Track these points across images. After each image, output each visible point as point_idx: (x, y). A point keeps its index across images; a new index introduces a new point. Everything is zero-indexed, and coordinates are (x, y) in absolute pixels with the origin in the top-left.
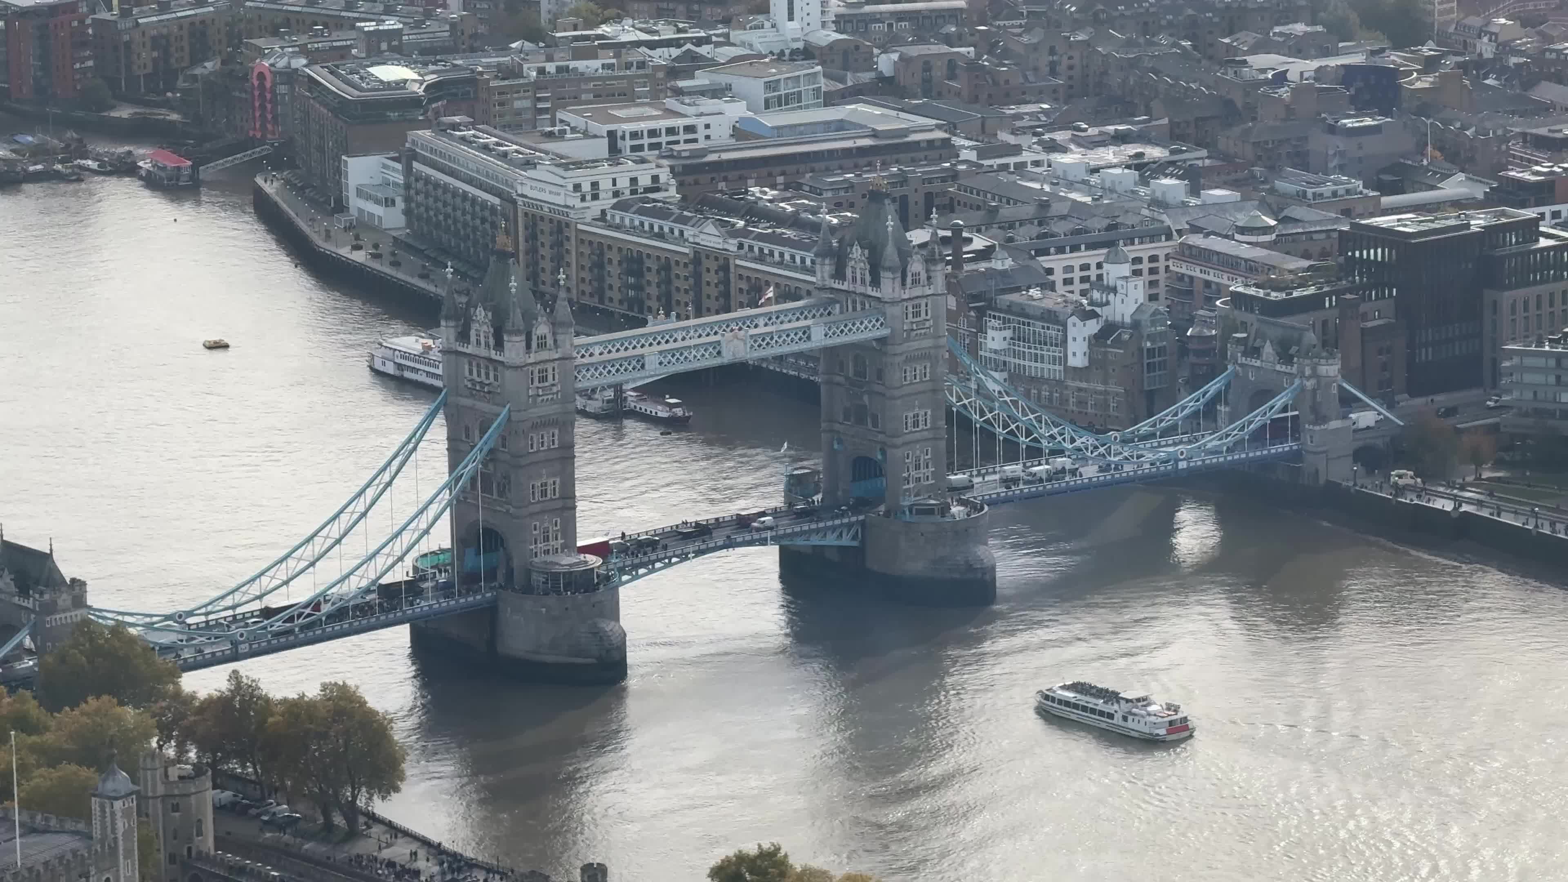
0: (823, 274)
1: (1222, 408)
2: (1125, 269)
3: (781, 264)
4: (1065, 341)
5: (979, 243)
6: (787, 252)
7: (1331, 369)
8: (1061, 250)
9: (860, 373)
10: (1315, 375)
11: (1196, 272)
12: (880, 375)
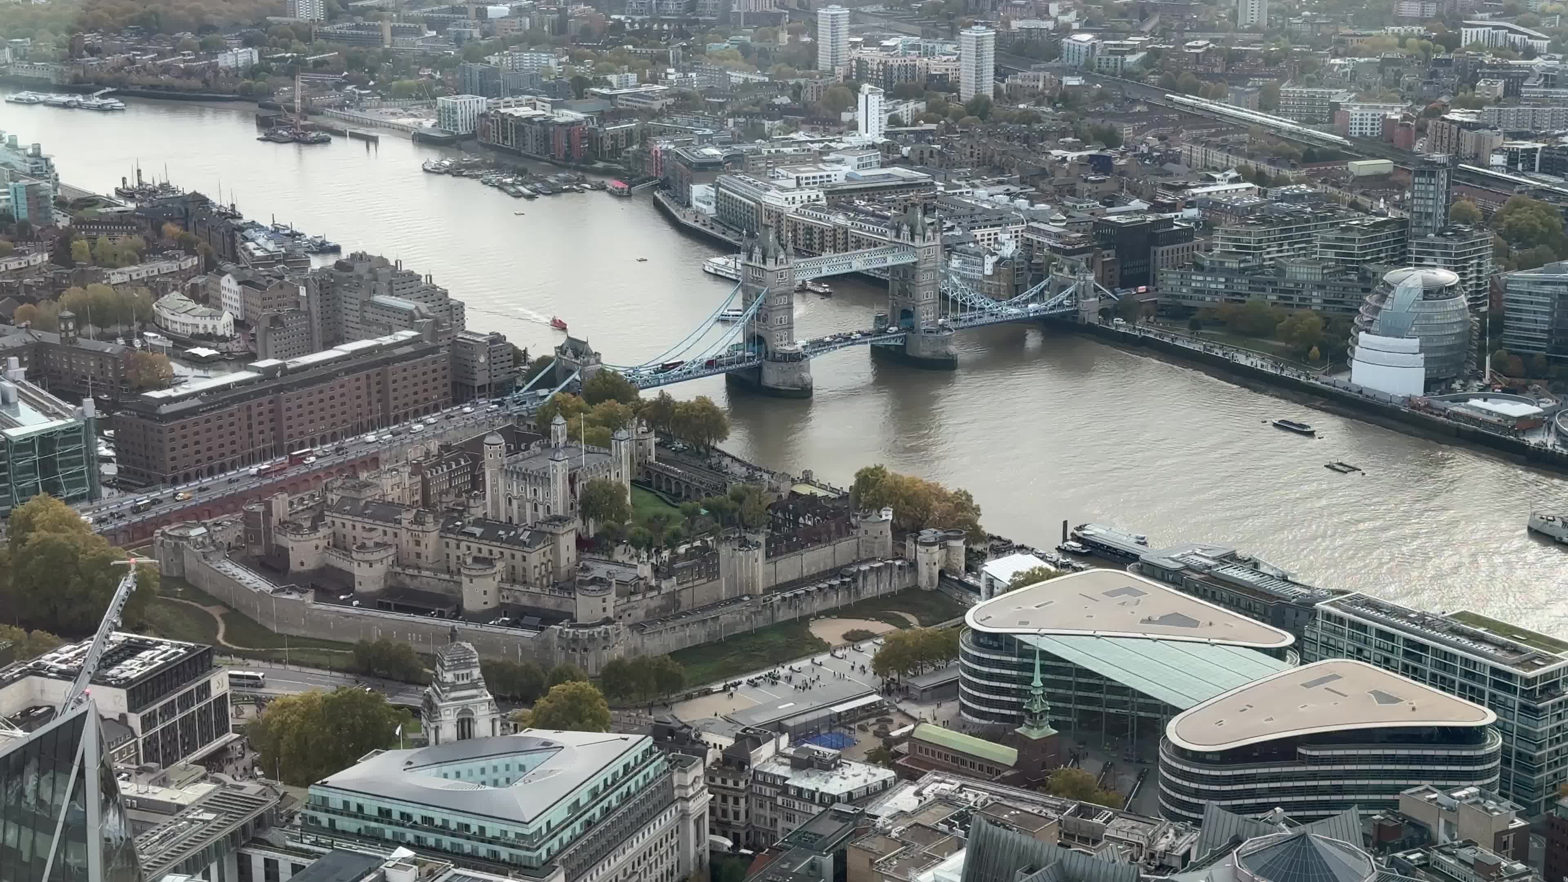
0: (891, 235)
1: (1046, 292)
2: (1008, 236)
3: (869, 231)
4: (983, 265)
5: (949, 224)
6: (871, 227)
7: (1091, 277)
8: (980, 228)
9: (905, 276)
10: (1085, 280)
11: (1034, 237)
12: (913, 277)
